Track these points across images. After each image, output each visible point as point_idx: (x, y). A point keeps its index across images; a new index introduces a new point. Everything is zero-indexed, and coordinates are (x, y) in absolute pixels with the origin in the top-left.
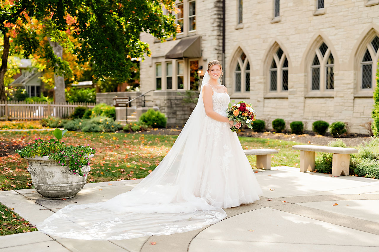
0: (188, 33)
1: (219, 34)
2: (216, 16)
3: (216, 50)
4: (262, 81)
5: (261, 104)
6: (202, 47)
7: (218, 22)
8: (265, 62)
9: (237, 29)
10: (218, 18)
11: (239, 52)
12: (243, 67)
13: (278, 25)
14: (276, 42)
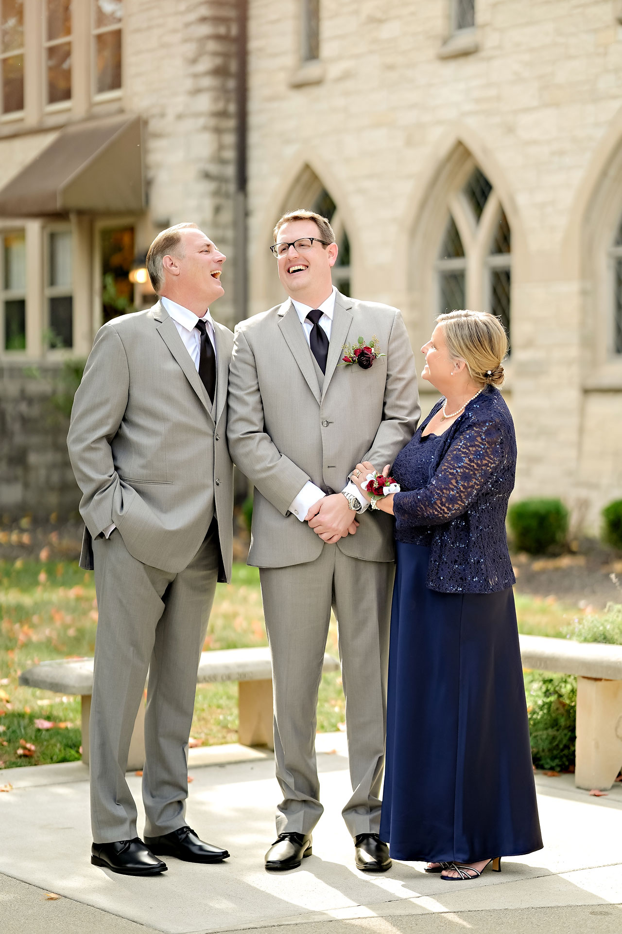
0: (92, 105)
1: (220, 106)
3: (207, 176)
6: (147, 167)
7: (215, 54)
8: (413, 232)
9: (299, 86)
10: (218, 38)
11: (307, 187)
13: (469, 68)
14: (460, 144)
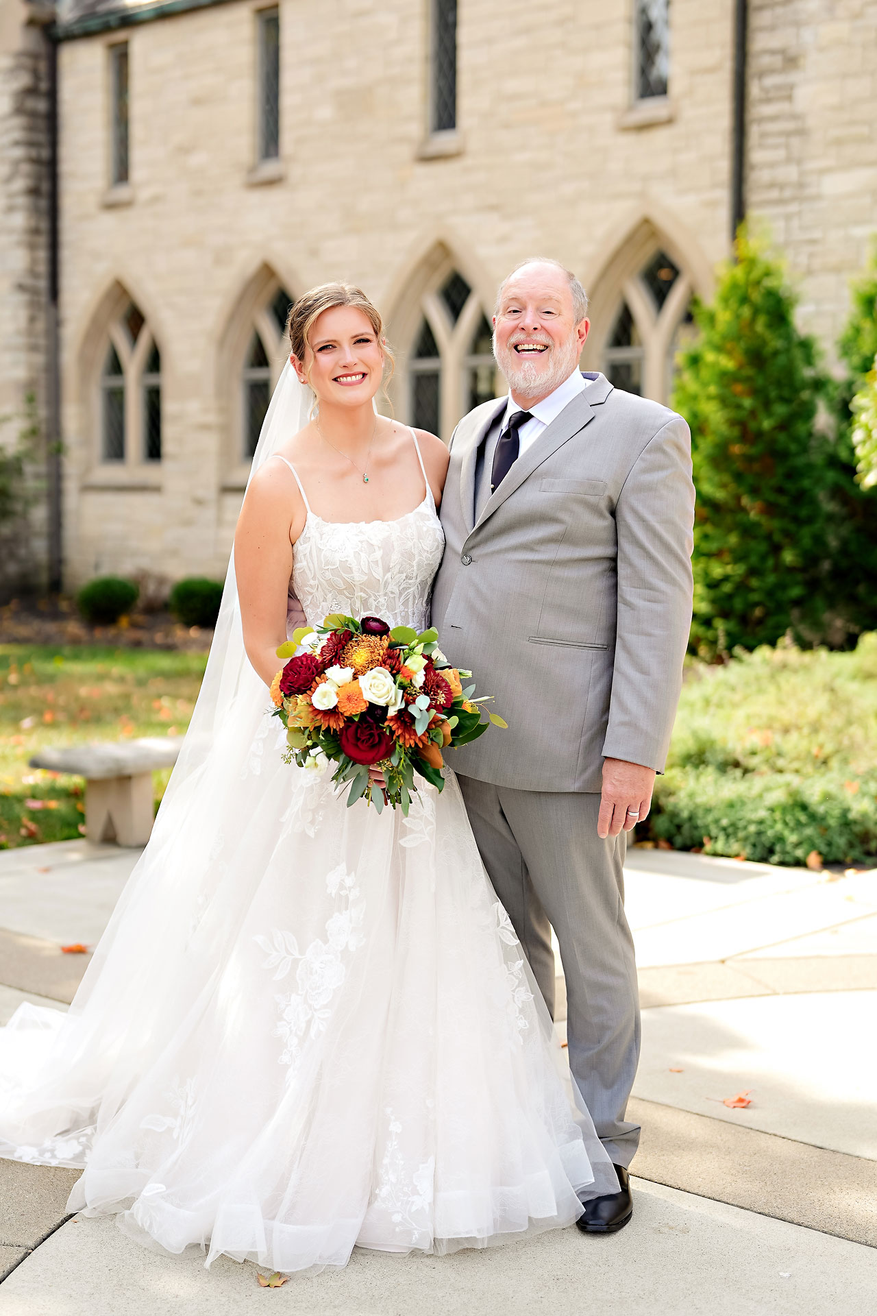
1: (32, 224)
2: (19, 152)
3: (21, 288)
4: (212, 418)
5: (210, 513)
7: (28, 175)
8: (221, 344)
9: (109, 207)
10: (31, 160)
11: (117, 301)
12: (133, 364)
13: (274, 196)
14: (266, 265)
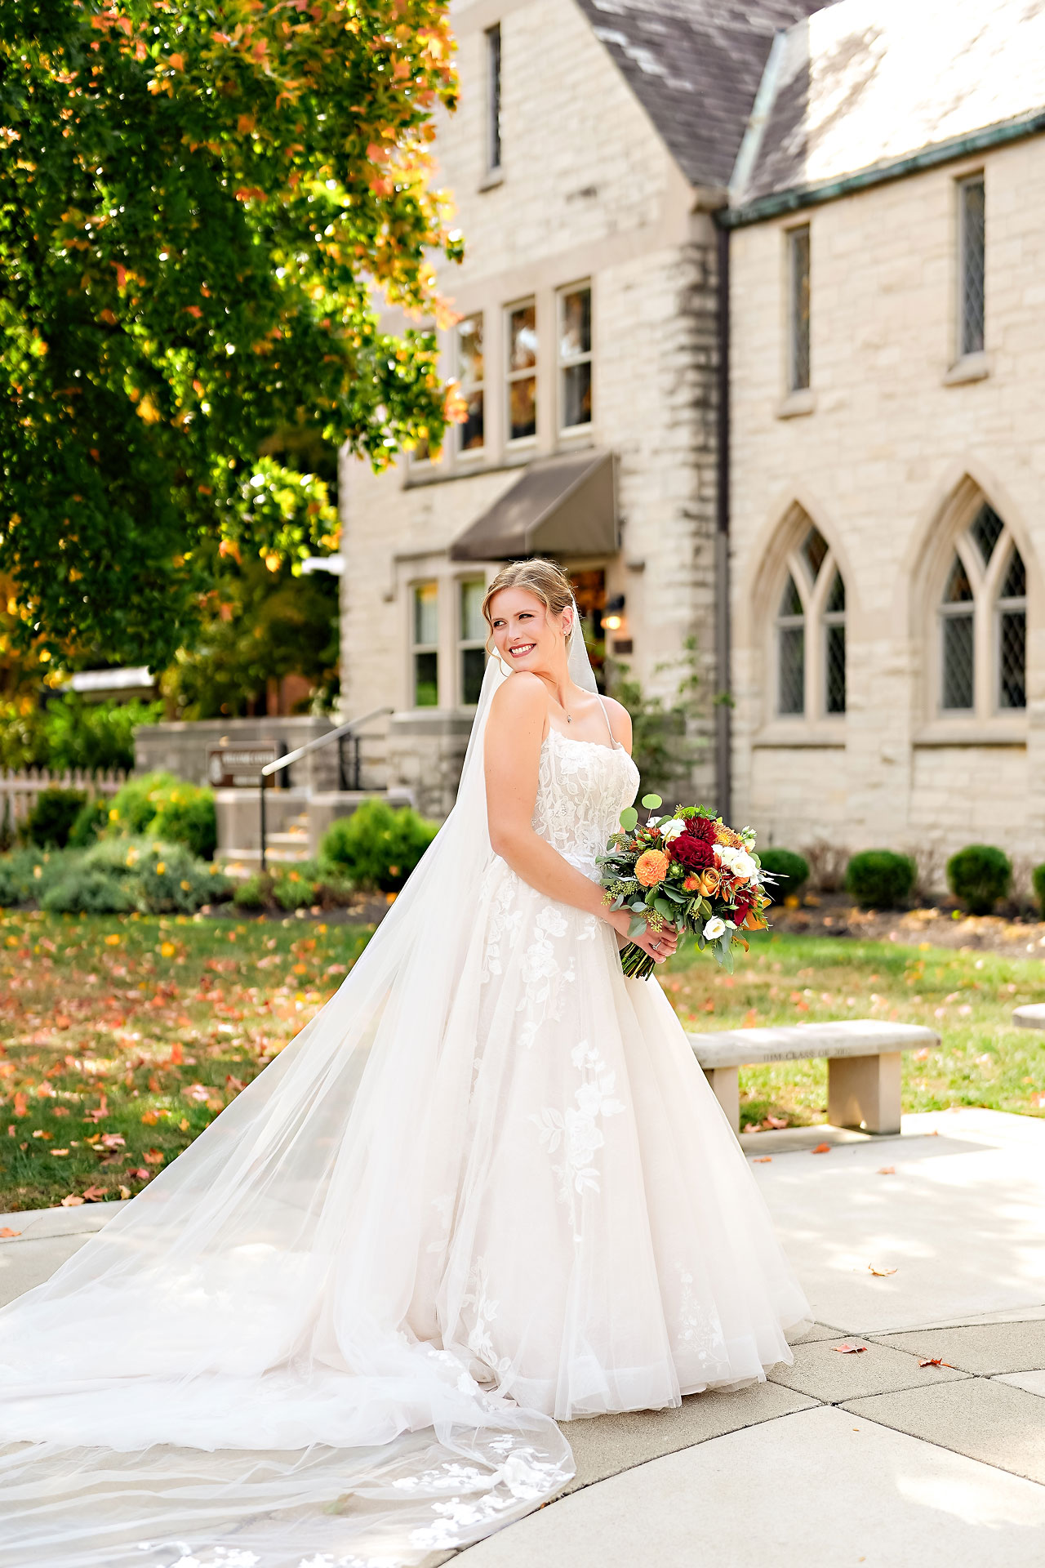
0: (558, 440)
1: (700, 440)
2: (686, 359)
3: (687, 515)
4: (903, 662)
5: (901, 774)
6: (620, 506)
7: (695, 385)
8: (915, 573)
9: (787, 418)
10: (699, 368)
11: (796, 526)
12: (814, 599)
13: (977, 396)
14: (967, 477)
